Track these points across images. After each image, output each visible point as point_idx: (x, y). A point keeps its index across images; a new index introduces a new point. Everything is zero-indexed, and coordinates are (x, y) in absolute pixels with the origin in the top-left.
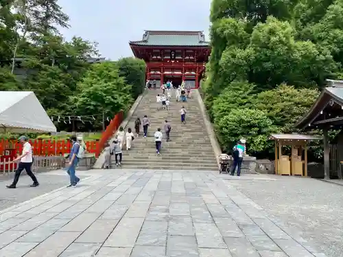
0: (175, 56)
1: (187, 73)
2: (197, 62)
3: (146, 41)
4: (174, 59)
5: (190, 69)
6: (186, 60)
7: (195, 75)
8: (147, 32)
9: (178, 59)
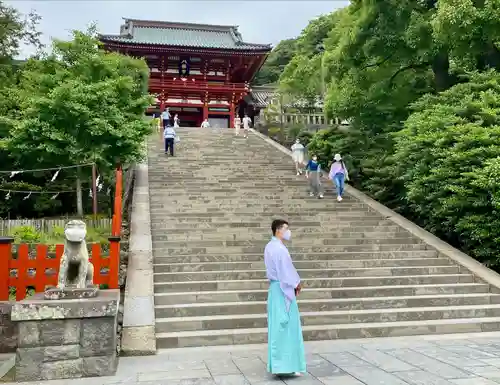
0: (188, 69)
1: (212, 102)
2: (231, 81)
3: (129, 36)
4: (187, 75)
5: (218, 95)
6: (211, 79)
7: (228, 107)
8: (128, 21)
9: (195, 76)
